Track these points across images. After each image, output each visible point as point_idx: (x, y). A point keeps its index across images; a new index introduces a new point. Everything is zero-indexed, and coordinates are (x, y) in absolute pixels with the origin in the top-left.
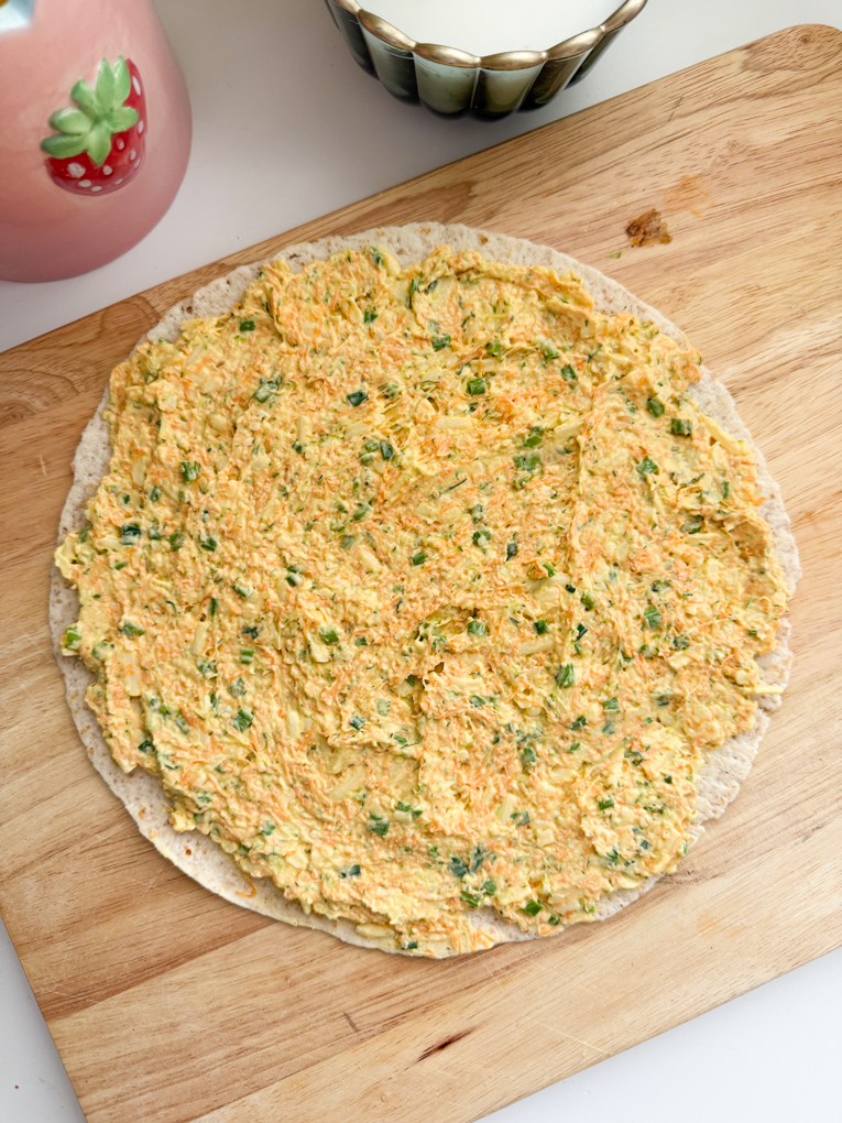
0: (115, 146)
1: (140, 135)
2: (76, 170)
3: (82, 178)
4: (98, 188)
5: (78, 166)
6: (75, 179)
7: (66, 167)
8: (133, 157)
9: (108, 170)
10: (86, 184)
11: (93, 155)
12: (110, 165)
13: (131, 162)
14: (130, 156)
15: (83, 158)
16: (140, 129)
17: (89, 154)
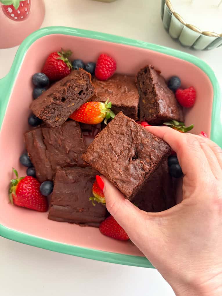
0: (21, 5)
1: (28, 4)
2: (10, 10)
3: (12, 13)
4: (16, 18)
5: (10, 9)
6: (10, 13)
7: (7, 9)
8: (26, 10)
9: (19, 12)
10: (13, 15)
11: (14, 5)
12: (19, 11)
13: (26, 12)
14: (25, 9)
15: (12, 7)
16: (28, 2)
17: (13, 5)
